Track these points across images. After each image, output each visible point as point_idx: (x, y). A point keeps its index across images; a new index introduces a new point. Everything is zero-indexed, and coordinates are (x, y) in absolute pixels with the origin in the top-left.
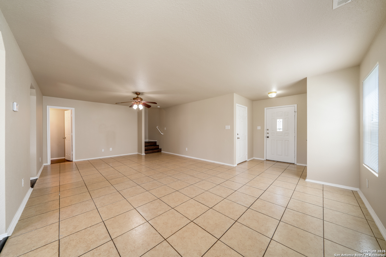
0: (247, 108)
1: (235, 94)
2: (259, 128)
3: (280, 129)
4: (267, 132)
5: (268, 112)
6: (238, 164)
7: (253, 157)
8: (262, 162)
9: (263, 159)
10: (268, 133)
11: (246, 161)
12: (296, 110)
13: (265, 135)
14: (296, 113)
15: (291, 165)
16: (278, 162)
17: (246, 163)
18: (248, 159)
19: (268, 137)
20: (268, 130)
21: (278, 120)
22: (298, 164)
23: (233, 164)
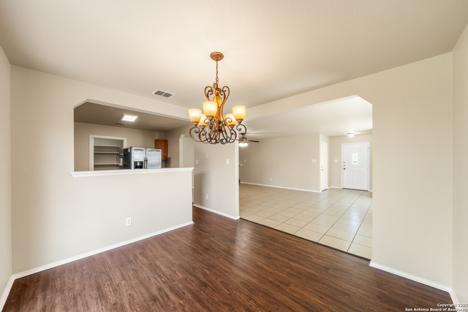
0: (327, 144)
1: (320, 134)
2: (336, 161)
3: (355, 162)
4: (344, 164)
5: (345, 148)
6: (322, 191)
7: (331, 186)
8: (340, 190)
9: (340, 188)
10: (345, 166)
11: (327, 189)
12: (369, 147)
13: (342, 167)
14: (369, 149)
15: (365, 192)
16: (353, 189)
17: (327, 191)
18: (328, 187)
19: (345, 169)
20: (344, 163)
21: (353, 155)
22: (370, 191)
23: (319, 191)
